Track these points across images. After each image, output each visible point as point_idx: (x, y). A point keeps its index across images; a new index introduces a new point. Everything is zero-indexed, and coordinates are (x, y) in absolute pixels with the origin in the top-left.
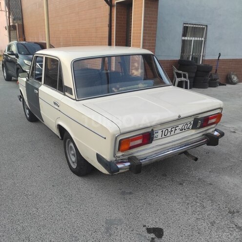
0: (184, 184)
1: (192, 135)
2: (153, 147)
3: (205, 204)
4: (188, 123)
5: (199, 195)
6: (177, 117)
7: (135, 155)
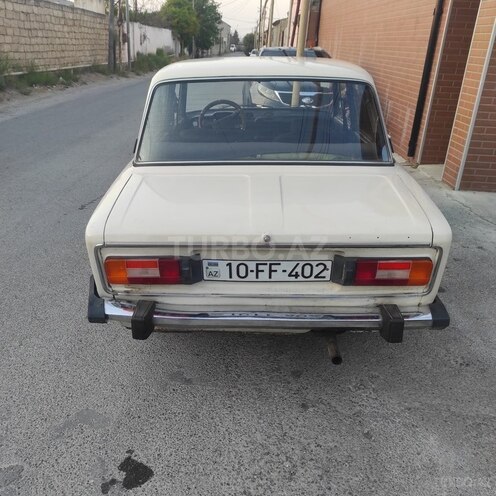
0: (311, 410)
1: (332, 297)
2: (204, 296)
3: (302, 471)
4: (314, 264)
5: (313, 447)
6: (260, 240)
7: (159, 299)
